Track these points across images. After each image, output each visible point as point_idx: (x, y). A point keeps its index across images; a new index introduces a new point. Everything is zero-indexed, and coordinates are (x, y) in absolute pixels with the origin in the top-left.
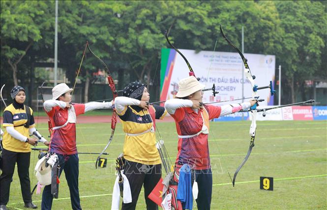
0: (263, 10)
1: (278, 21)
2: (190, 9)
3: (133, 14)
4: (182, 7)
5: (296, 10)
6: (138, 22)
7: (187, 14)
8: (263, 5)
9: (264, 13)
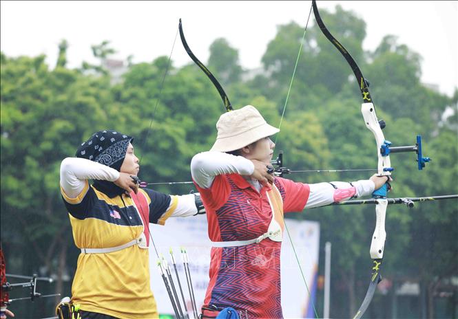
0: (297, 130)
1: (327, 155)
2: (151, 124)
3: (35, 131)
4: (136, 119)
5: (361, 133)
6: (46, 145)
7: (145, 133)
8: (297, 122)
9: (298, 136)
